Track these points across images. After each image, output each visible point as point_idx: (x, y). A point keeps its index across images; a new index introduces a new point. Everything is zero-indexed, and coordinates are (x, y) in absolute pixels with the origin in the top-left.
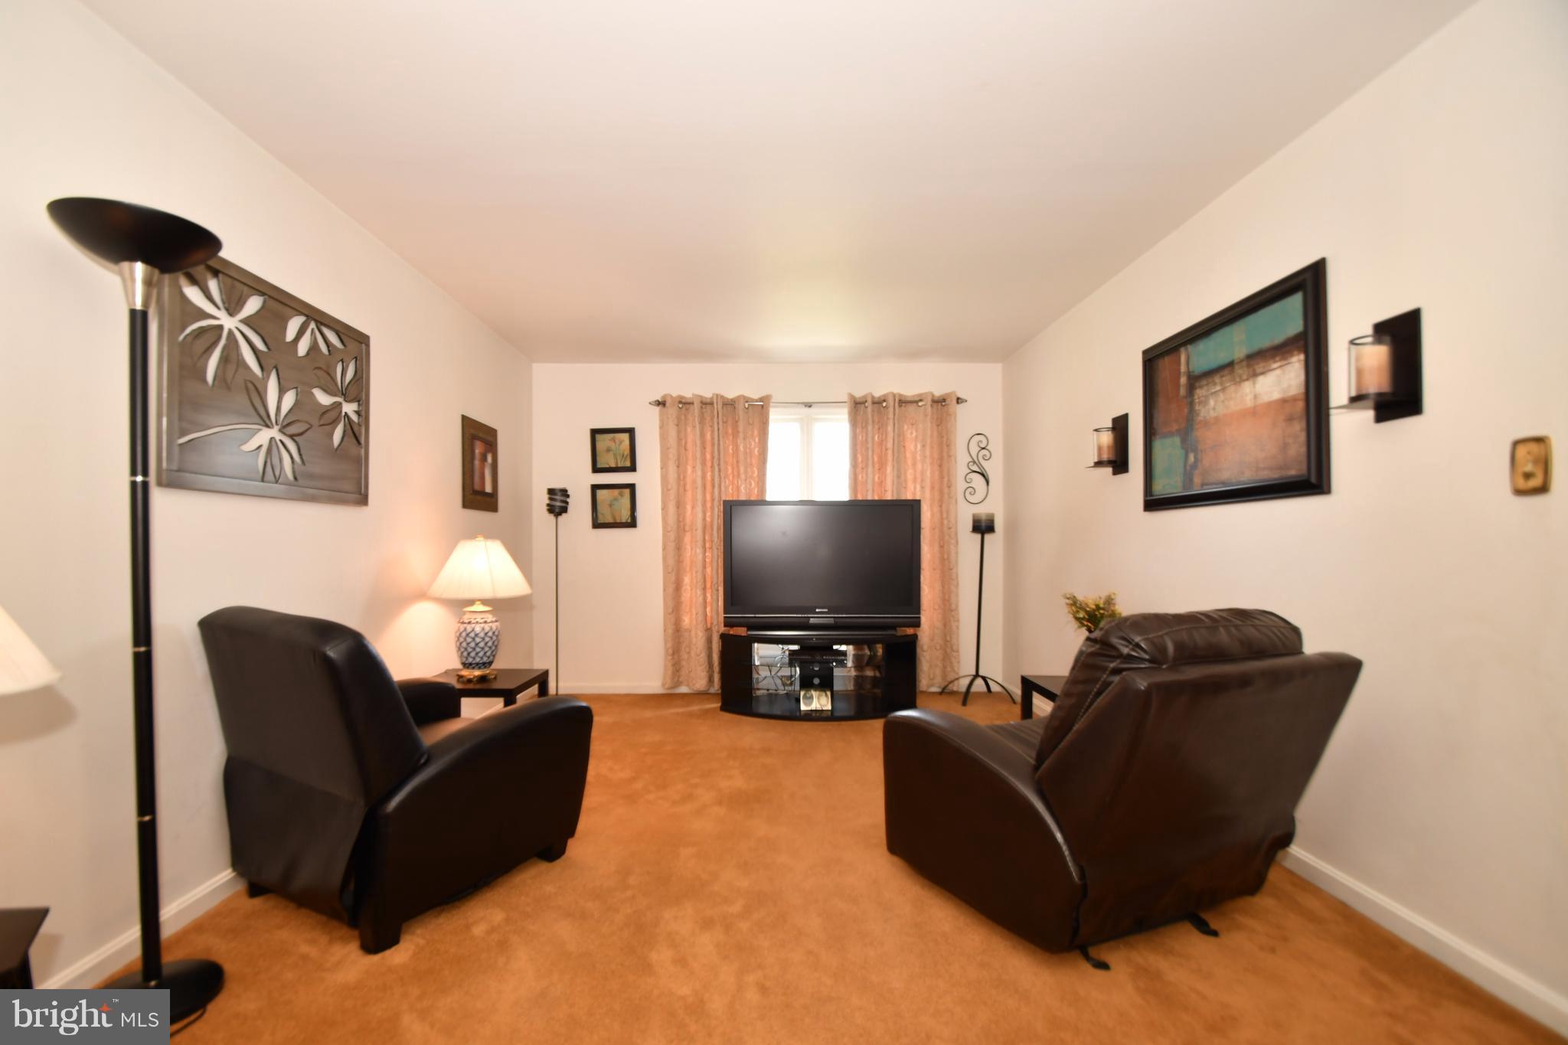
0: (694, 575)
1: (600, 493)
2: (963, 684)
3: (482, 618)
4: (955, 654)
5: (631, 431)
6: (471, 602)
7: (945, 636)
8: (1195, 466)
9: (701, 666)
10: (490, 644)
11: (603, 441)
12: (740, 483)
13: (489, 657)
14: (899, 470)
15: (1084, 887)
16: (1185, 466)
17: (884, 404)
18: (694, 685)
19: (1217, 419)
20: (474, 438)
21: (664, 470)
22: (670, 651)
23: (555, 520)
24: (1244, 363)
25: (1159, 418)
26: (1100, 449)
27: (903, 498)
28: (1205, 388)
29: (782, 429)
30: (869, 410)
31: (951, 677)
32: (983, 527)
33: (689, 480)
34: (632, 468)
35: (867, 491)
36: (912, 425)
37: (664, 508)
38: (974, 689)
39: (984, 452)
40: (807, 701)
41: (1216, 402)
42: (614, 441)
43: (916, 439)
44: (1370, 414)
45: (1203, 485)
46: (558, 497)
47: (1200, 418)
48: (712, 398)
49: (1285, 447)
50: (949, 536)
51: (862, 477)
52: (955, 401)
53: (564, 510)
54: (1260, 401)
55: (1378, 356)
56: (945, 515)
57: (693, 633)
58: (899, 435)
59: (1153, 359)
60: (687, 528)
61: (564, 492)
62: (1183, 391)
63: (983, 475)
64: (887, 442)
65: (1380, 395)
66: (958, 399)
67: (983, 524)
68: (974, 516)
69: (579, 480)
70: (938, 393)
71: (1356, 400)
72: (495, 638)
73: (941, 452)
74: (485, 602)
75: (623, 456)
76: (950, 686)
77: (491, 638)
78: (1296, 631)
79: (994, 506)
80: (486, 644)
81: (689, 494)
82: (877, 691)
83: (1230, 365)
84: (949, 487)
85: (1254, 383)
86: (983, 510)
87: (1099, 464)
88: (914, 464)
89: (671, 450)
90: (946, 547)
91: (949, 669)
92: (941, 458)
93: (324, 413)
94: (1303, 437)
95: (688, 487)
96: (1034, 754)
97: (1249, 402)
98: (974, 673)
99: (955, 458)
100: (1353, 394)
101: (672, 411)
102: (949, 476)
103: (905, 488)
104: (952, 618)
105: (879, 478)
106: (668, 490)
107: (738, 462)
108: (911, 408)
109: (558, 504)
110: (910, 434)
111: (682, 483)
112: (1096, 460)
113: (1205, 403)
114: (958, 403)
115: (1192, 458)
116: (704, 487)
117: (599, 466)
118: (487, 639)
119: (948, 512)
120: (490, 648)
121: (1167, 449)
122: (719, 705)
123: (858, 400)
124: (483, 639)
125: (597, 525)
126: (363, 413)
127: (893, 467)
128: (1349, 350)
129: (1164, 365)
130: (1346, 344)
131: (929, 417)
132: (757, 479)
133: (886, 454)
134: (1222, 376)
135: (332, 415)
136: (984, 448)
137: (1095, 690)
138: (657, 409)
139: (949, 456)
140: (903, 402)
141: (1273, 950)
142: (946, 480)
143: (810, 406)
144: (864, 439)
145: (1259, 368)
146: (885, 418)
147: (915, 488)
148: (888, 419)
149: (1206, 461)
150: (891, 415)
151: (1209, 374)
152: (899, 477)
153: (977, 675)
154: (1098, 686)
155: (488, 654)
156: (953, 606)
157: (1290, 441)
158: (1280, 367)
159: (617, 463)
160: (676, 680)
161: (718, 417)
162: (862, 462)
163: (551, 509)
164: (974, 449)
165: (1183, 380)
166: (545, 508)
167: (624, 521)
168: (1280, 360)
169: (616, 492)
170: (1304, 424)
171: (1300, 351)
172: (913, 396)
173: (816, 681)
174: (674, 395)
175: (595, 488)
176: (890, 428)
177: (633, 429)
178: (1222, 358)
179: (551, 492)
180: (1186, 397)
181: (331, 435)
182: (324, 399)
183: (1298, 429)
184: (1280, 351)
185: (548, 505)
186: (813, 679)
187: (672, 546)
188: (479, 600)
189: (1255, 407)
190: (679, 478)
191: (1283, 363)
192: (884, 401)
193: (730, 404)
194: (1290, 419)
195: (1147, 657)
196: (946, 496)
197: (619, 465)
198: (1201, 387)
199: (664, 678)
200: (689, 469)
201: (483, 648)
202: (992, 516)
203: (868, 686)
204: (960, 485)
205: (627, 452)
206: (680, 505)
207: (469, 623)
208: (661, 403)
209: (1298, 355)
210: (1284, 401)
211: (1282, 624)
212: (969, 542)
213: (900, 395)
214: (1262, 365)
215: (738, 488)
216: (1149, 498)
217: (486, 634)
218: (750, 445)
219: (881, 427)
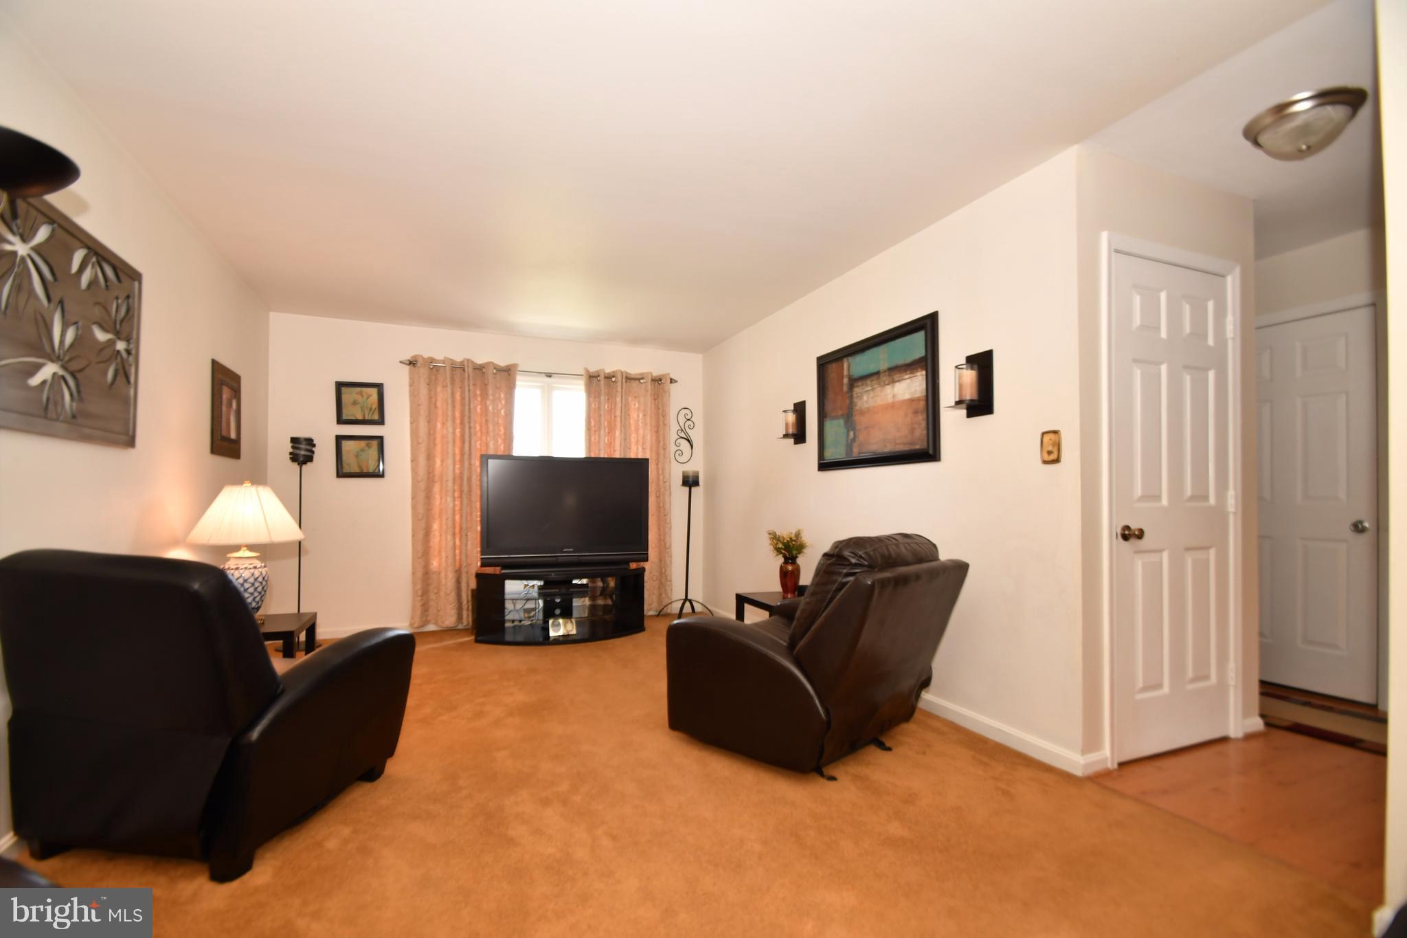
0: (444, 521)
1: (346, 445)
2: (676, 607)
3: (250, 564)
4: (668, 583)
5: (379, 387)
6: (237, 548)
7: (661, 569)
8: (854, 440)
9: (451, 604)
10: (259, 589)
11: (349, 395)
12: (489, 439)
13: (258, 603)
14: (625, 434)
15: (829, 722)
16: (847, 441)
17: (613, 379)
18: (443, 622)
19: (869, 410)
20: (222, 383)
21: (414, 425)
22: (420, 593)
23: (299, 468)
24: (887, 373)
25: (829, 407)
26: (787, 425)
27: (628, 457)
28: (861, 387)
29: (526, 394)
30: (602, 382)
31: (665, 602)
32: (690, 482)
33: (438, 436)
34: (381, 422)
35: (600, 450)
36: (636, 397)
37: (414, 460)
38: (685, 611)
39: (689, 422)
40: (556, 628)
41: (868, 397)
42: (362, 396)
43: (638, 410)
44: (964, 412)
45: (860, 453)
46: (303, 446)
47: (857, 408)
48: (462, 362)
49: (912, 430)
50: (665, 488)
51: (595, 439)
52: (669, 381)
53: (309, 459)
54: (896, 399)
55: (970, 376)
56: (661, 472)
57: (443, 575)
58: (625, 405)
59: (826, 364)
60: (436, 479)
61: (310, 442)
62: (845, 389)
63: (689, 441)
64: (615, 411)
65: (972, 400)
66: (671, 379)
67: (691, 480)
68: (683, 472)
69: (324, 430)
70: (656, 373)
71: (958, 403)
72: (264, 583)
73: (658, 421)
74: (251, 547)
75: (371, 409)
76: (665, 609)
77: (261, 583)
78: (935, 546)
79: (696, 465)
80: (256, 589)
81: (439, 448)
82: (607, 617)
83: (878, 373)
84: (664, 449)
85: (893, 387)
86: (690, 468)
87: (786, 436)
88: (637, 430)
89: (421, 407)
90: (661, 497)
91: (664, 595)
92: (658, 427)
93: (102, 350)
94: (924, 424)
95: (438, 441)
96: (787, 638)
97: (890, 399)
98: (684, 597)
99: (669, 426)
100: (957, 400)
101: (423, 372)
102: (664, 440)
103: (630, 449)
104: (666, 555)
105: (608, 440)
106: (419, 443)
107: (487, 421)
108: (635, 384)
109: (303, 453)
110: (634, 405)
111: (432, 437)
112: (784, 433)
113: (860, 397)
114: (671, 382)
115: (851, 434)
116: (454, 441)
117: (345, 417)
118: (257, 584)
119: (663, 470)
120: (260, 593)
121: (835, 428)
122: (473, 638)
123: (591, 374)
124: (253, 584)
125: (341, 474)
126: (133, 352)
127: (621, 432)
128: (955, 371)
129: (832, 368)
130: (954, 368)
131: (649, 393)
132: (503, 437)
133: (615, 421)
134: (872, 381)
135: (108, 353)
136: (689, 420)
137: (834, 588)
138: (407, 367)
139: (665, 425)
140: (629, 379)
141: (924, 753)
142: (662, 443)
143: (550, 377)
144: (597, 406)
145: (896, 377)
146: (614, 391)
147: (637, 449)
148: (617, 391)
149: (861, 437)
150: (619, 389)
151: (864, 378)
152: (625, 439)
153: (686, 599)
154: (835, 586)
155: (257, 599)
156: (668, 544)
158: (910, 378)
159: (364, 415)
160: (424, 619)
161: (469, 380)
162: (595, 425)
163: (294, 458)
164: (682, 420)
165: (846, 381)
166: (288, 456)
167: (371, 471)
168: (910, 374)
169: (363, 443)
170: (925, 416)
171: (922, 369)
172: (637, 374)
173: (558, 612)
174: (426, 356)
175: (340, 439)
176: (618, 399)
177: (382, 384)
178: (872, 368)
179: (294, 440)
180: (848, 392)
181: (105, 373)
182: (101, 336)
183: (921, 418)
184: (910, 367)
185: (291, 453)
186: (555, 609)
187: (421, 496)
188: (246, 546)
189: (893, 403)
190: (429, 433)
191: (912, 375)
192: (614, 376)
193: (480, 369)
194: (916, 412)
195: (866, 563)
196: (662, 456)
197: (366, 419)
198: (858, 386)
199: (412, 618)
200: (439, 425)
201: (252, 594)
202: (698, 473)
203: (601, 614)
204: (673, 448)
205: (375, 406)
206: (430, 457)
207: (237, 569)
208: (412, 363)
209: (921, 371)
210: (912, 400)
211: (927, 542)
212: (679, 494)
213: (627, 373)
214: (898, 375)
215: (487, 445)
216: (822, 462)
217: (256, 579)
218: (497, 406)
219: (611, 397)
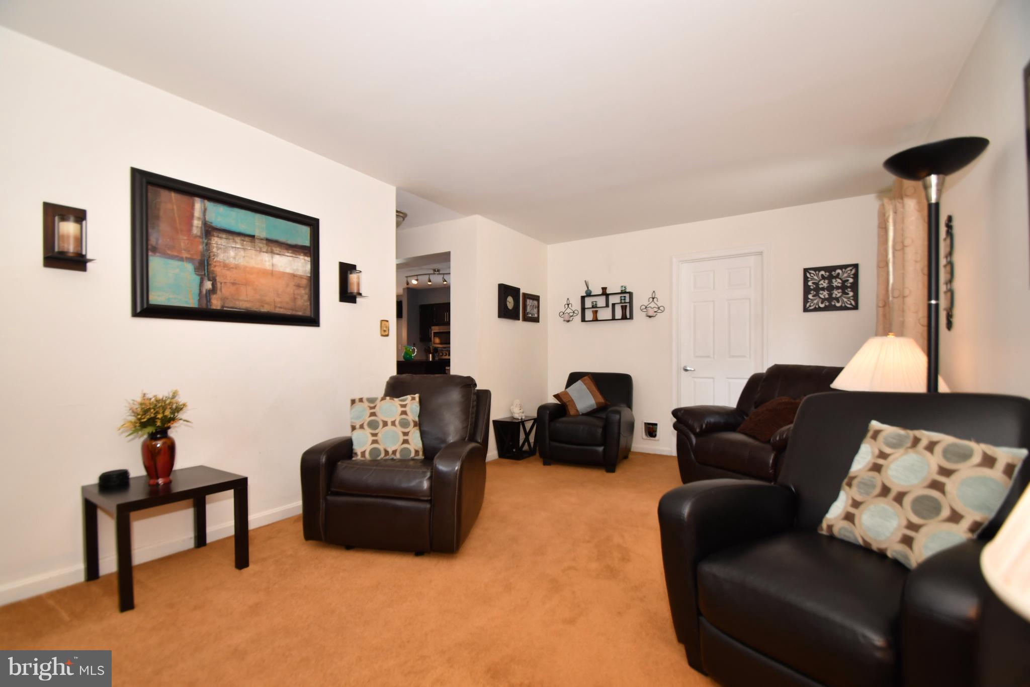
16: (200, 290)
19: (235, 266)
24: (265, 242)
25: (159, 240)
28: (224, 240)
41: (237, 254)
44: (338, 296)
45: (223, 306)
47: (217, 259)
49: (294, 299)
54: (276, 269)
59: (153, 185)
62: (196, 231)
65: (339, 292)
83: (251, 237)
85: (272, 257)
97: (267, 266)
113: (223, 250)
121: (173, 269)
134: (243, 240)
145: (276, 250)
149: (223, 291)
151: (230, 233)
157: (299, 297)
158: (291, 256)
165: (197, 223)
170: (308, 291)
178: (245, 228)
180: (202, 235)
183: (305, 292)
184: (291, 248)
189: (272, 271)
191: (294, 255)
194: (298, 286)
198: (220, 237)
209: (307, 256)
210: (294, 275)
214: (278, 249)
216: (145, 305)
